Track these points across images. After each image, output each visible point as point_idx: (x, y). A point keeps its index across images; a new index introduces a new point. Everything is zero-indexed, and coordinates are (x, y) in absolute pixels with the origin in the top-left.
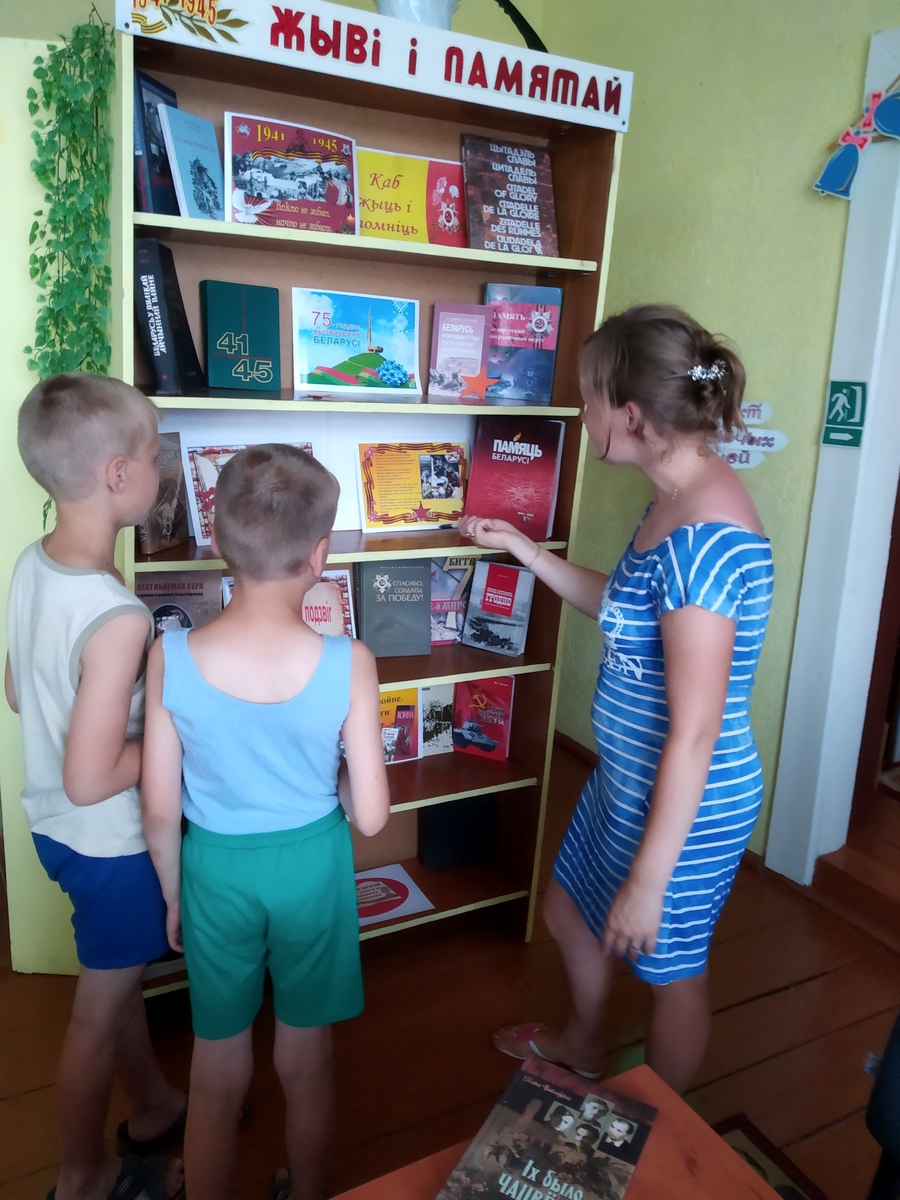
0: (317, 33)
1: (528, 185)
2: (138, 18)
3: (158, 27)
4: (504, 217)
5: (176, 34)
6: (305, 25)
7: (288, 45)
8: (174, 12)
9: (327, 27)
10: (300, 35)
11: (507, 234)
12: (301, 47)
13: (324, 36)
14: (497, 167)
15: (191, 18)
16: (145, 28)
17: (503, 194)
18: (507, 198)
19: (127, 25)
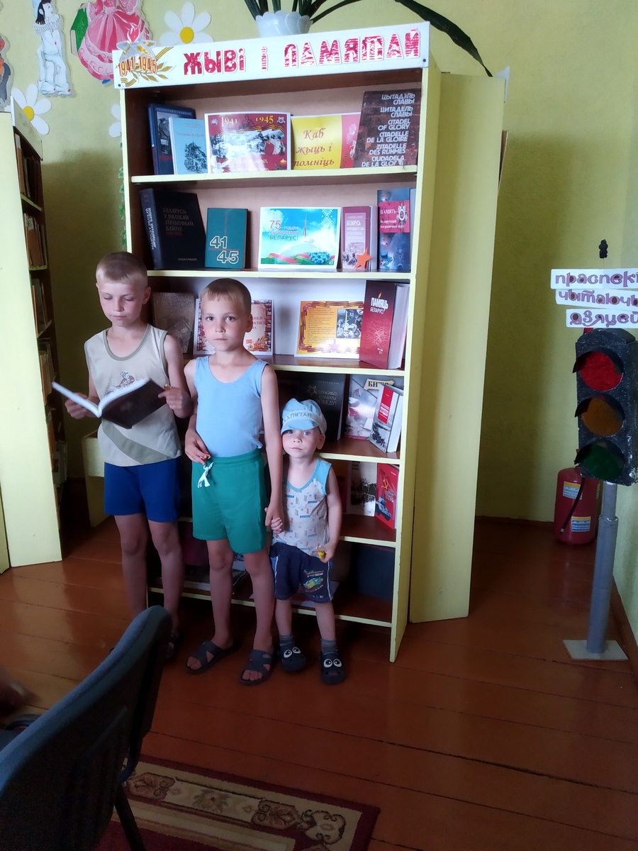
0: (208, 61)
1: (404, 118)
2: (124, 80)
3: (133, 81)
4: (381, 143)
5: (142, 83)
6: (201, 59)
7: (193, 72)
8: (137, 72)
9: (213, 57)
10: (199, 64)
11: (381, 155)
12: (200, 71)
13: (212, 61)
14: (384, 110)
15: (146, 73)
16: (128, 84)
17: (384, 127)
18: (387, 130)
19: (119, 85)
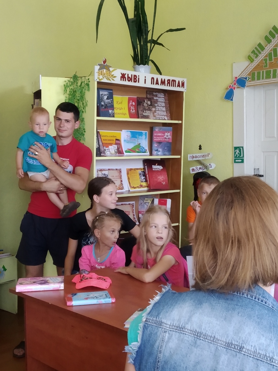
0: (128, 77)
1: (162, 102)
2: (98, 78)
3: (102, 79)
4: (157, 111)
5: (105, 80)
6: (126, 76)
7: (123, 80)
8: (104, 76)
9: (130, 76)
10: (125, 78)
11: (158, 115)
12: (125, 80)
13: (129, 78)
14: (155, 98)
15: (107, 77)
16: (100, 80)
18: (158, 106)
19: (97, 80)
